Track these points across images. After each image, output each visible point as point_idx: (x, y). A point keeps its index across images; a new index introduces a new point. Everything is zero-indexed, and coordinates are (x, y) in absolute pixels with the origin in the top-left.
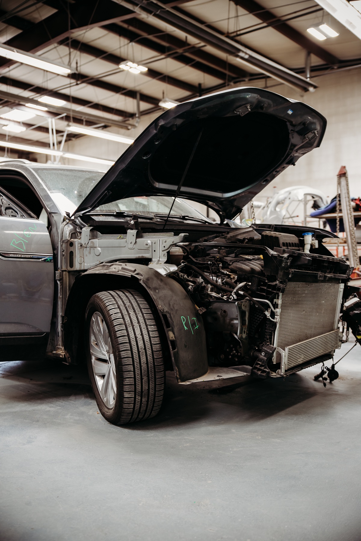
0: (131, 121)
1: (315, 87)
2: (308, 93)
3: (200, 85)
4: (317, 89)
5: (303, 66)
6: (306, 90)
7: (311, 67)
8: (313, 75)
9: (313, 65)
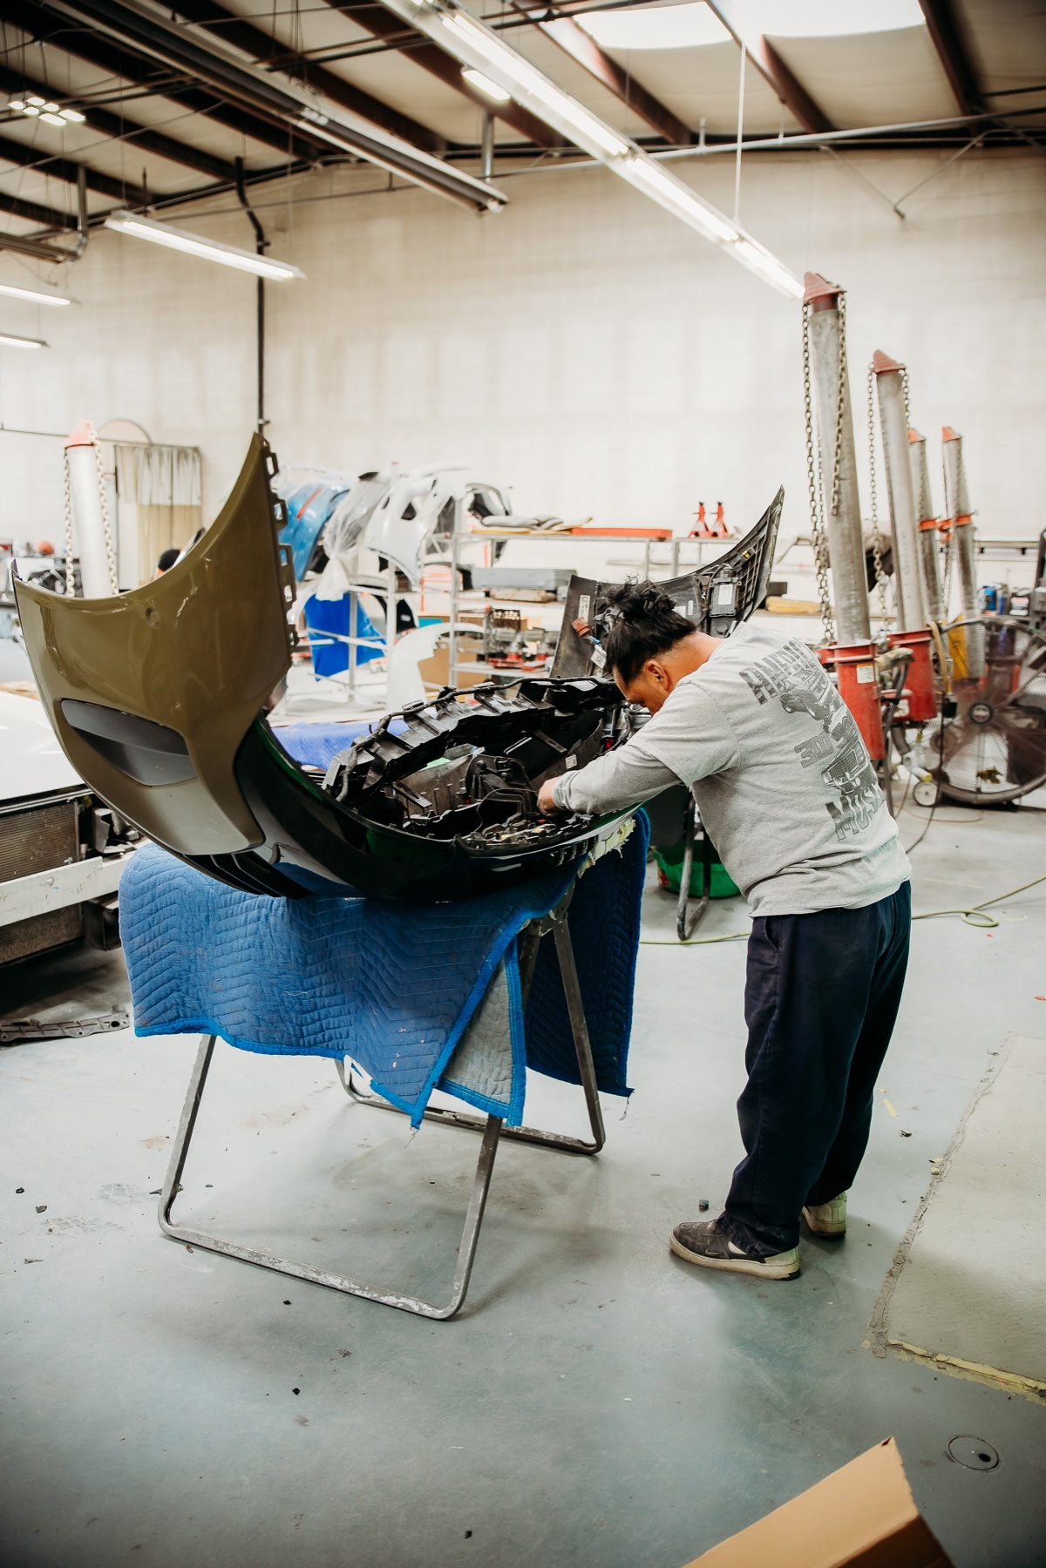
0: (65, 240)
1: (502, 202)
2: (485, 212)
3: (239, 160)
4: (506, 206)
5: (478, 141)
6: (482, 208)
7: (496, 147)
8: (497, 173)
9: (498, 141)
